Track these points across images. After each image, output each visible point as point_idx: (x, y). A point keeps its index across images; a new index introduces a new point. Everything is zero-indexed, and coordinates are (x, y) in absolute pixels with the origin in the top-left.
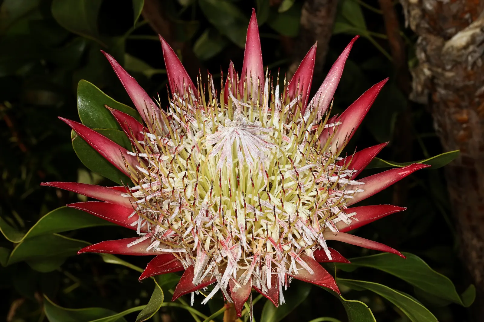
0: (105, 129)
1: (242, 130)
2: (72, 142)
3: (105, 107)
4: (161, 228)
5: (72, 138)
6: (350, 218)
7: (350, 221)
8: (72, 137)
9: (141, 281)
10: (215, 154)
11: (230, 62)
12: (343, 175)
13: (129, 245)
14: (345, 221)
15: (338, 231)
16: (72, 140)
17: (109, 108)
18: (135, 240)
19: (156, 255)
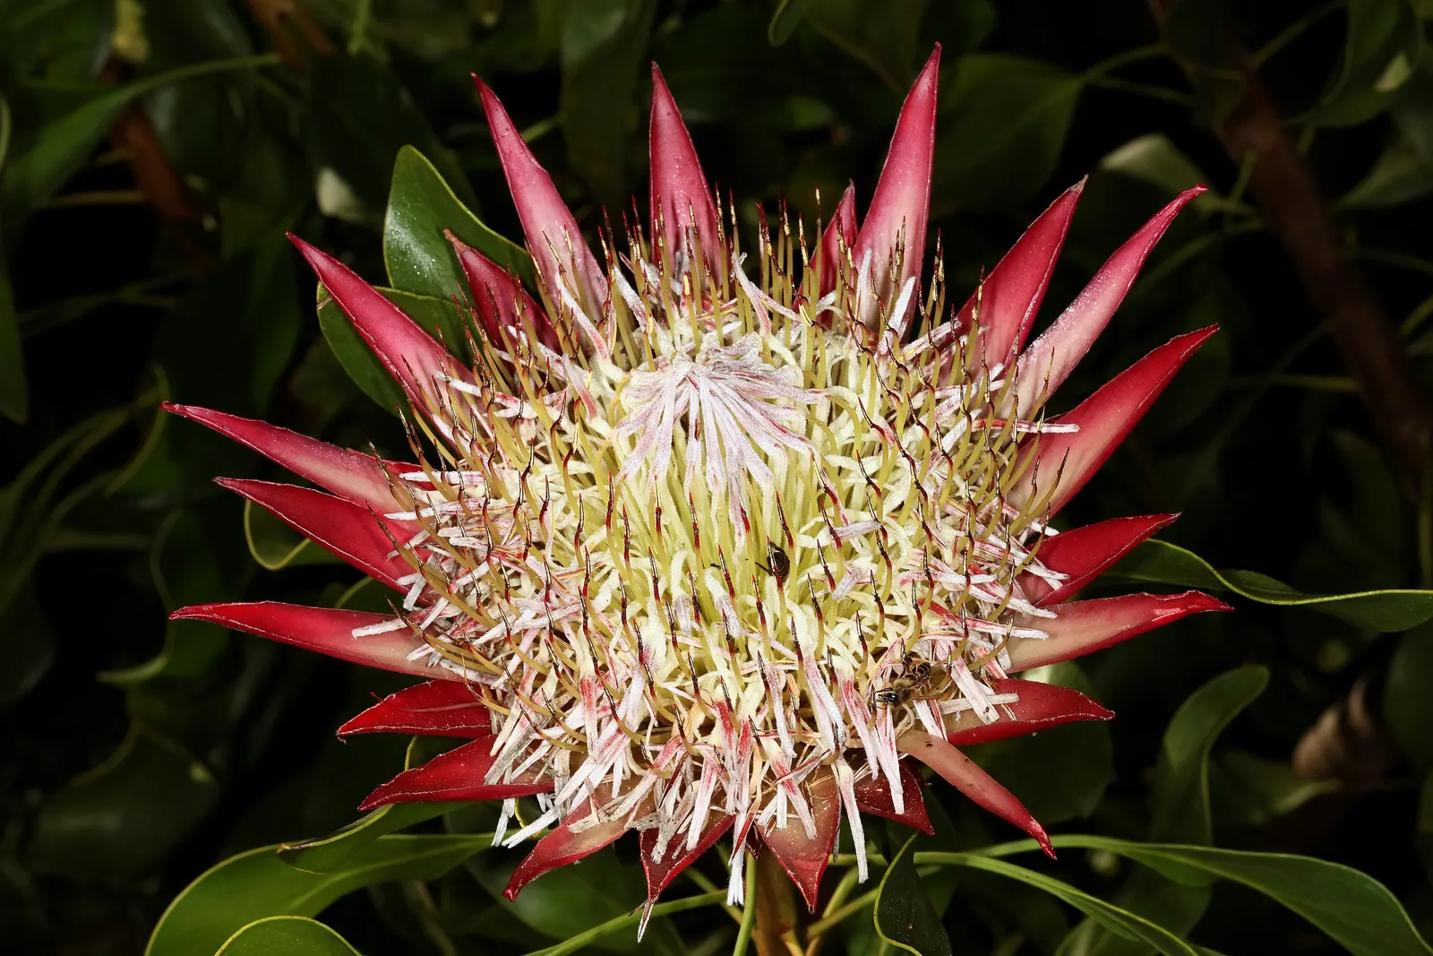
0: (420, 297)
1: (712, 378)
2: (318, 312)
3: (443, 236)
4: (450, 606)
5: (318, 301)
6: (997, 707)
7: (994, 716)
8: (318, 298)
9: (341, 736)
10: (631, 429)
11: (848, 184)
12: (986, 576)
13: (358, 633)
14: (979, 711)
15: (946, 739)
16: (320, 307)
17: (453, 239)
18: (380, 622)
19: (429, 679)
